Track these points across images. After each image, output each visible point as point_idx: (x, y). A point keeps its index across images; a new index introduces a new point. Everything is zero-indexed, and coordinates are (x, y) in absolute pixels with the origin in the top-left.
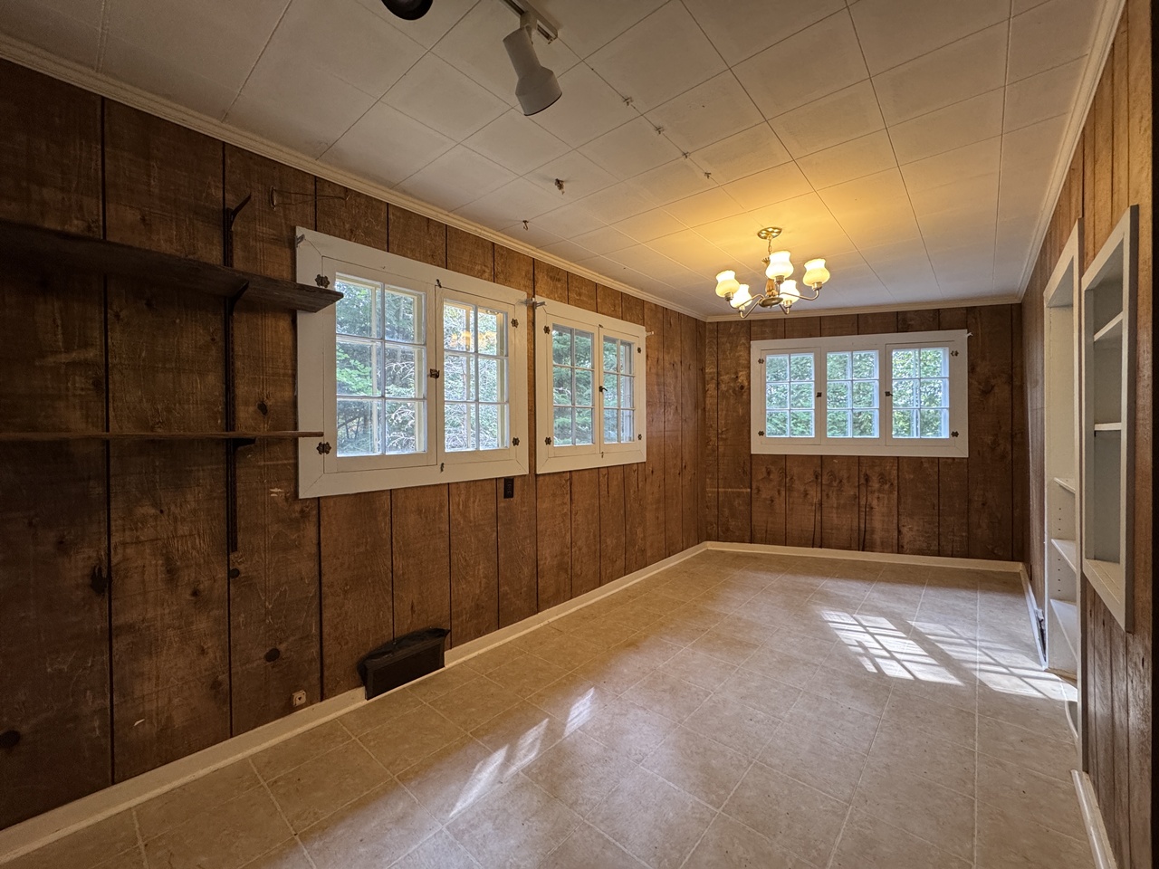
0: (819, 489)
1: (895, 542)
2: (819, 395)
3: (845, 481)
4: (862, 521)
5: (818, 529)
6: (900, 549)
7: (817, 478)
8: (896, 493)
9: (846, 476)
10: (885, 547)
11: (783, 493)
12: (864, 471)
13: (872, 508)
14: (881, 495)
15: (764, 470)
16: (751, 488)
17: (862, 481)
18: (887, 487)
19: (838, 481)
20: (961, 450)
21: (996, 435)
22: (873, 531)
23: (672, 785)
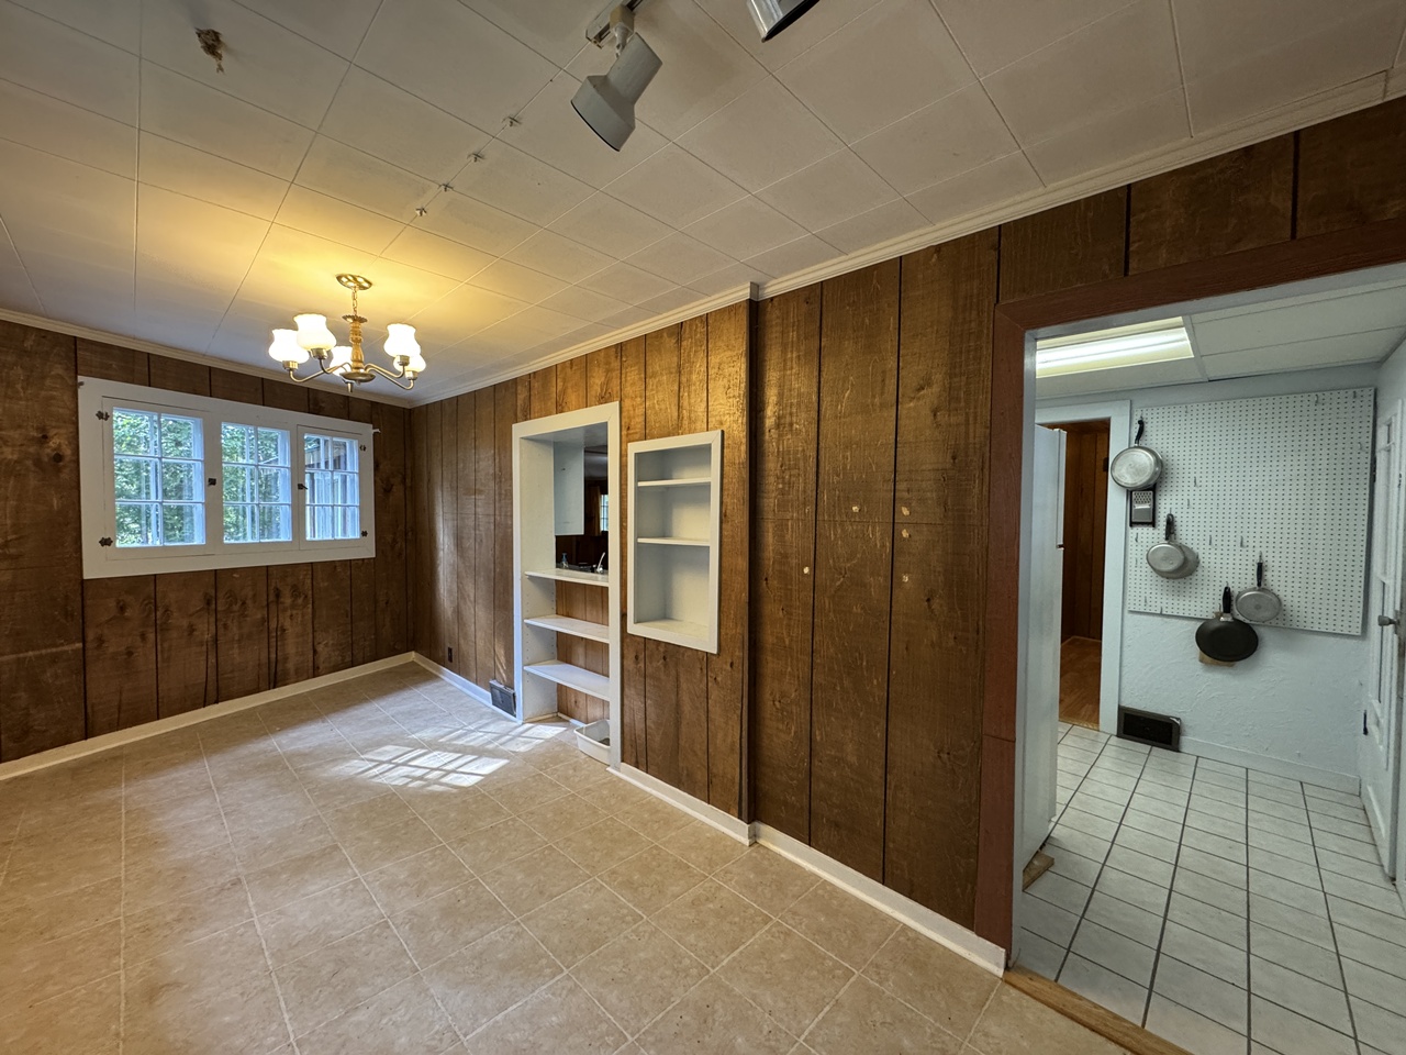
0: (213, 619)
1: (311, 664)
2: (212, 482)
3: (249, 602)
4: (273, 650)
5: (212, 676)
6: (316, 672)
7: (208, 603)
8: (310, 606)
9: (251, 594)
10: (301, 675)
11: (151, 636)
12: (274, 585)
13: (284, 630)
14: (294, 612)
15: (112, 603)
16: (84, 642)
17: (272, 598)
18: (300, 601)
19: (240, 603)
20: (369, 551)
21: (395, 534)
22: (286, 659)
23: (515, 1006)
